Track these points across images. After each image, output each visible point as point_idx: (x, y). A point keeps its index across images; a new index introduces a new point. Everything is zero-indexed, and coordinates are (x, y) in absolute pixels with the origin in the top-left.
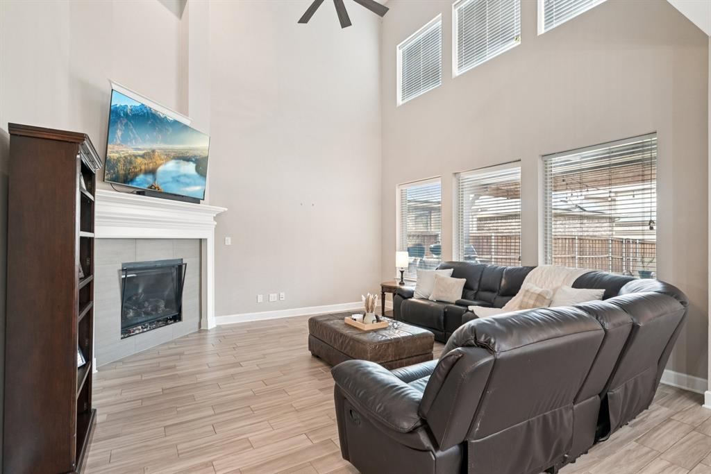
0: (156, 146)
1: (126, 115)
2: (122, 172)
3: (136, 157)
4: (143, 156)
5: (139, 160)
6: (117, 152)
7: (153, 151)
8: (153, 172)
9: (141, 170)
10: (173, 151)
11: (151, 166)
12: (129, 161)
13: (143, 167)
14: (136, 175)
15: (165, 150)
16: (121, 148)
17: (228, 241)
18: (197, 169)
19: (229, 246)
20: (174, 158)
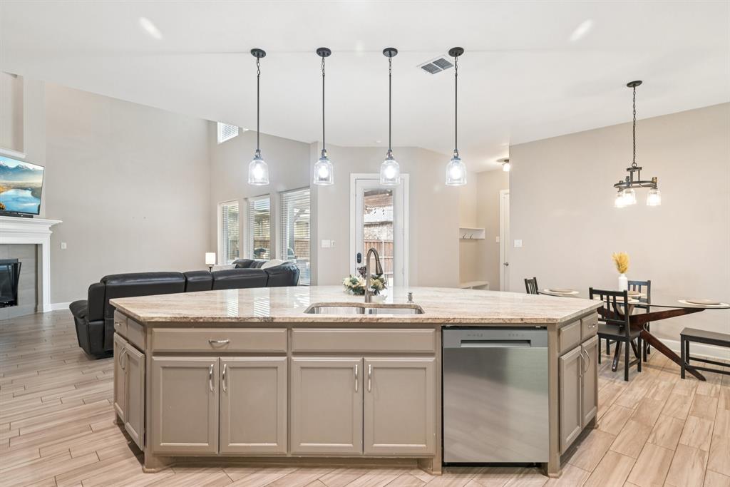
15: (6, 184)
17: (64, 246)
18: (33, 194)
19: (64, 250)
20: (14, 188)
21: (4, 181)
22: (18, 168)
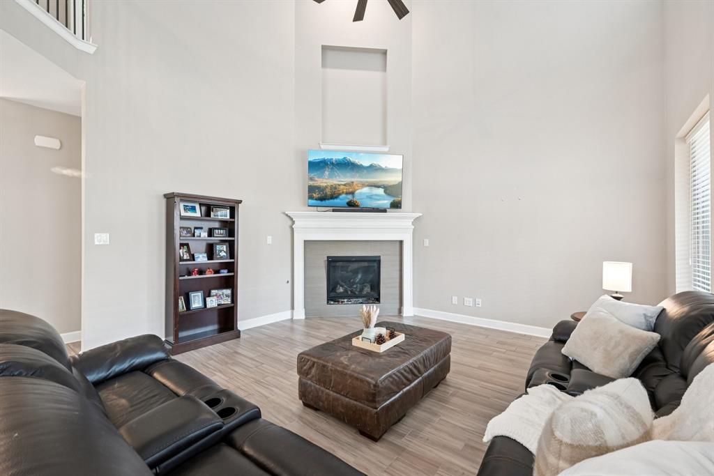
0: (353, 180)
1: (332, 164)
2: (329, 193)
3: (339, 185)
4: (345, 185)
5: (342, 187)
6: (326, 183)
7: (353, 182)
8: (352, 193)
9: (343, 192)
10: (367, 182)
11: (351, 190)
12: (334, 187)
13: (345, 191)
14: (340, 194)
15: (361, 181)
16: (327, 181)
17: (427, 242)
18: (385, 191)
19: (426, 247)
20: (368, 186)
21: (359, 180)
22: (371, 166)
